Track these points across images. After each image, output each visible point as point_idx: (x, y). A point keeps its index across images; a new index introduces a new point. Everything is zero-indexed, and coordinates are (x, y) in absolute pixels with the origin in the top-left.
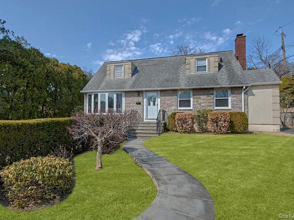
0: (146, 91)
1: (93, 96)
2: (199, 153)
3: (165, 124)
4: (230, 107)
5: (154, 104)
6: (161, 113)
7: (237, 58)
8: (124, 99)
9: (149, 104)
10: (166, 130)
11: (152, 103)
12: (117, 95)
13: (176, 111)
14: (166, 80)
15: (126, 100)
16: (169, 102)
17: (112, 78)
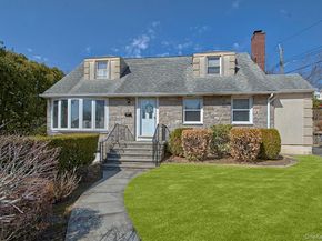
0: (140, 97)
1: (60, 103)
2: (220, 186)
3: (166, 145)
4: (251, 122)
5: (151, 117)
6: (161, 129)
7: (255, 60)
8: (107, 108)
9: (144, 117)
10: (167, 154)
11: (147, 115)
12: (97, 102)
13: (182, 127)
14: (168, 84)
15: (110, 110)
16: (171, 114)
17: (92, 78)
